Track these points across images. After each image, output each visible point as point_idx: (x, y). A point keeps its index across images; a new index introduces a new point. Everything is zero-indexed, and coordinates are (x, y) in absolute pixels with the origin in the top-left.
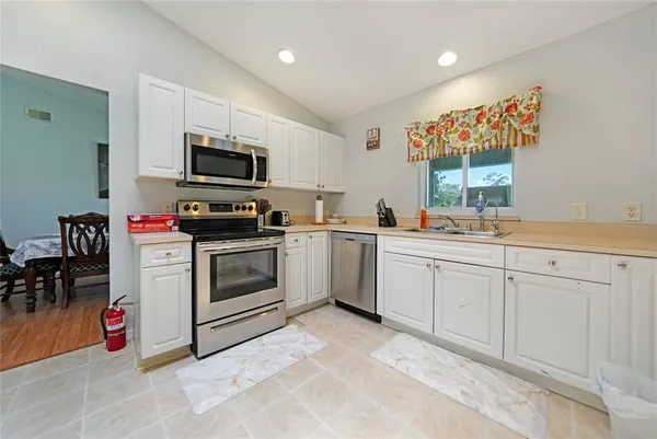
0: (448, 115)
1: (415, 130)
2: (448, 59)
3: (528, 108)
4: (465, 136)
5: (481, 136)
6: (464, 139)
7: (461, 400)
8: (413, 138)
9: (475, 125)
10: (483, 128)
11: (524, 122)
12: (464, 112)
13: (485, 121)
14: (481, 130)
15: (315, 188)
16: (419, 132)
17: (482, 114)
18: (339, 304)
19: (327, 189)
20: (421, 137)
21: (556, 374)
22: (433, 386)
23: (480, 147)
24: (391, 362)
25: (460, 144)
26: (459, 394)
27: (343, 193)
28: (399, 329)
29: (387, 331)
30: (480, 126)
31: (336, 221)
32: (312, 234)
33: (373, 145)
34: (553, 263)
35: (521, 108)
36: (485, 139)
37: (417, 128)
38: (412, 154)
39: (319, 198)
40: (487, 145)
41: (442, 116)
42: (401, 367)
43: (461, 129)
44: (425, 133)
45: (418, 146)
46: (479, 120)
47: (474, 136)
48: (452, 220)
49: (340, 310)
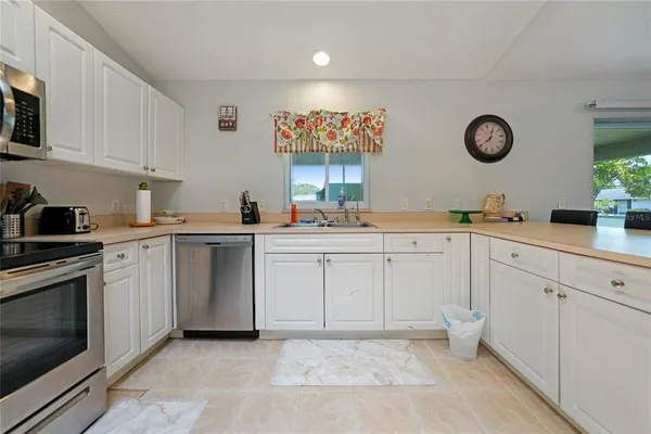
0: (318, 113)
1: (283, 120)
2: (321, 59)
3: (377, 123)
4: (332, 136)
5: (346, 138)
6: (331, 139)
7: (377, 382)
8: (283, 128)
9: (340, 128)
10: (347, 132)
11: (376, 134)
12: (332, 114)
13: (349, 126)
14: (345, 134)
15: (138, 170)
16: (287, 122)
17: (346, 119)
18: (190, 335)
19: (159, 174)
20: (289, 127)
21: (419, 325)
22: (350, 383)
23: (345, 148)
24: (300, 380)
25: (327, 143)
26: (373, 377)
27: (181, 182)
28: (282, 337)
29: (270, 345)
30: (344, 130)
31: (171, 220)
32: (148, 242)
33: (228, 125)
34: (415, 243)
35: (373, 122)
36: (349, 142)
37: (286, 118)
38: (279, 144)
39: (142, 186)
40: (350, 147)
41: (312, 112)
42: (313, 381)
43: (329, 129)
44: (294, 125)
45: (288, 137)
46: (343, 125)
47: (339, 138)
48: (323, 213)
49: (194, 343)
